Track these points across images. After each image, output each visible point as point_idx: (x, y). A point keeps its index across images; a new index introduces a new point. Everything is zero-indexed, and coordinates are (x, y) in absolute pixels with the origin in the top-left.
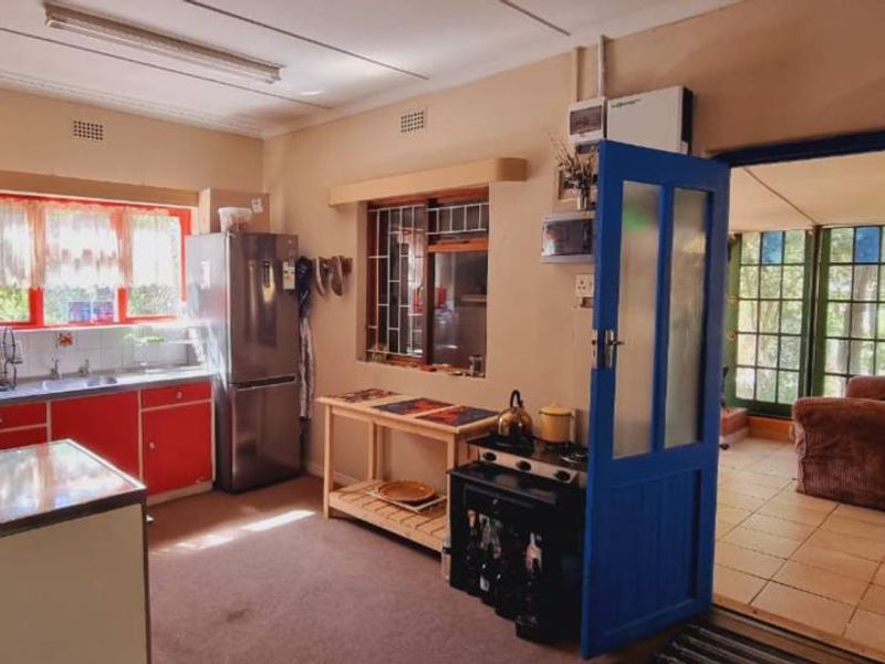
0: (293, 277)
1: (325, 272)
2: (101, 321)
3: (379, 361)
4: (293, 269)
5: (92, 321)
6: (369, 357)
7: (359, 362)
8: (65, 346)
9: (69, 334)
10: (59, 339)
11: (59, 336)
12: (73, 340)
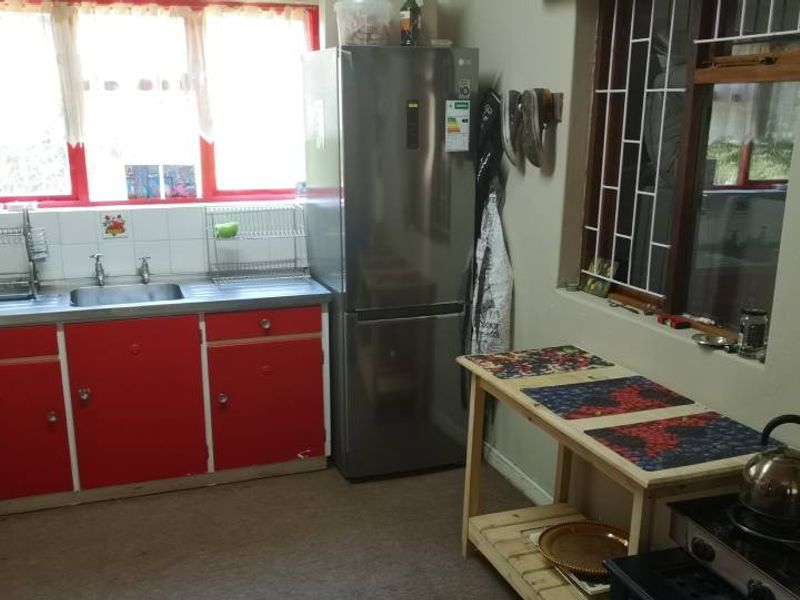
0: (465, 128)
1: (518, 121)
2: (175, 198)
3: (596, 293)
4: (466, 113)
5: (163, 197)
6: (582, 283)
7: (562, 292)
8: (114, 235)
9: (119, 217)
10: (105, 224)
11: (104, 220)
12: (125, 226)
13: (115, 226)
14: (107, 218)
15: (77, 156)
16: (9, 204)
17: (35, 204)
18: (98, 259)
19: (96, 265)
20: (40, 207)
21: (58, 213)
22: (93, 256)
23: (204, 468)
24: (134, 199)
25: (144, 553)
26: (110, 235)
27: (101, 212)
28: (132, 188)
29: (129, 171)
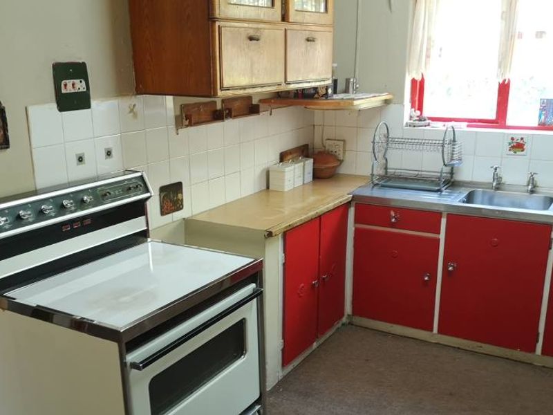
8: (515, 152)
9: (522, 139)
10: (510, 144)
11: (510, 141)
12: (525, 147)
13: (518, 146)
14: (512, 139)
15: (504, 89)
16: (446, 123)
17: (465, 124)
18: (496, 169)
19: (494, 174)
20: (468, 126)
21: (476, 132)
22: (492, 167)
23: (533, 350)
24: (543, 126)
25: (451, 394)
26: (512, 152)
27: (508, 134)
28: (543, 117)
29: (543, 103)
